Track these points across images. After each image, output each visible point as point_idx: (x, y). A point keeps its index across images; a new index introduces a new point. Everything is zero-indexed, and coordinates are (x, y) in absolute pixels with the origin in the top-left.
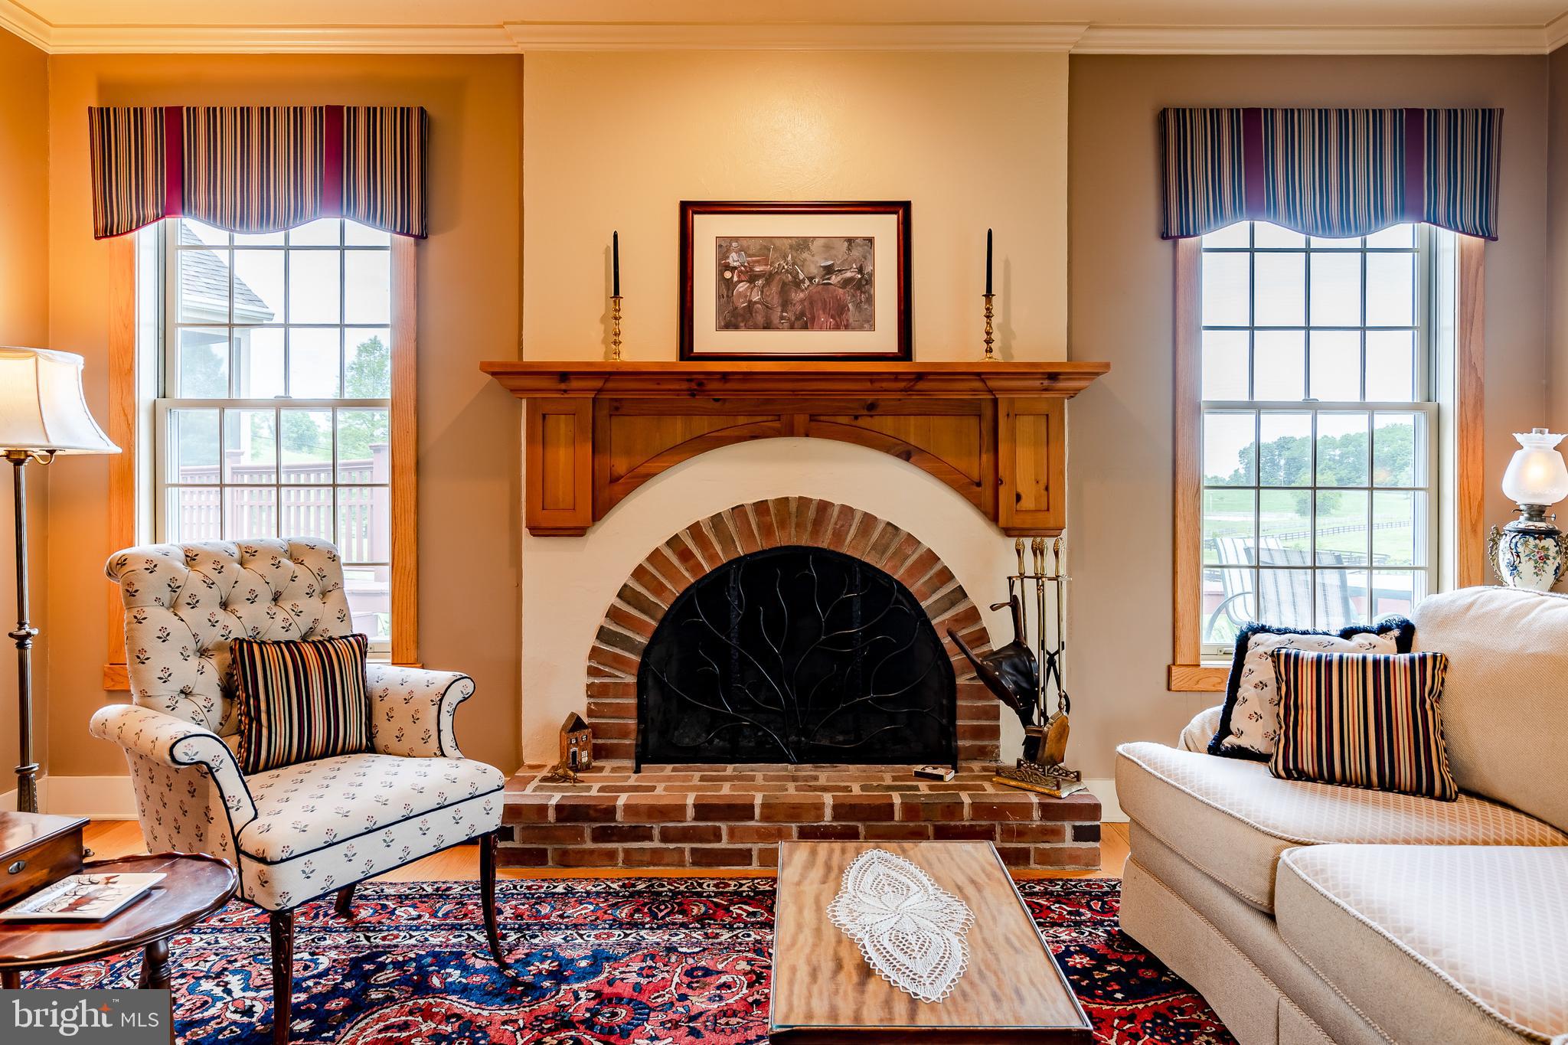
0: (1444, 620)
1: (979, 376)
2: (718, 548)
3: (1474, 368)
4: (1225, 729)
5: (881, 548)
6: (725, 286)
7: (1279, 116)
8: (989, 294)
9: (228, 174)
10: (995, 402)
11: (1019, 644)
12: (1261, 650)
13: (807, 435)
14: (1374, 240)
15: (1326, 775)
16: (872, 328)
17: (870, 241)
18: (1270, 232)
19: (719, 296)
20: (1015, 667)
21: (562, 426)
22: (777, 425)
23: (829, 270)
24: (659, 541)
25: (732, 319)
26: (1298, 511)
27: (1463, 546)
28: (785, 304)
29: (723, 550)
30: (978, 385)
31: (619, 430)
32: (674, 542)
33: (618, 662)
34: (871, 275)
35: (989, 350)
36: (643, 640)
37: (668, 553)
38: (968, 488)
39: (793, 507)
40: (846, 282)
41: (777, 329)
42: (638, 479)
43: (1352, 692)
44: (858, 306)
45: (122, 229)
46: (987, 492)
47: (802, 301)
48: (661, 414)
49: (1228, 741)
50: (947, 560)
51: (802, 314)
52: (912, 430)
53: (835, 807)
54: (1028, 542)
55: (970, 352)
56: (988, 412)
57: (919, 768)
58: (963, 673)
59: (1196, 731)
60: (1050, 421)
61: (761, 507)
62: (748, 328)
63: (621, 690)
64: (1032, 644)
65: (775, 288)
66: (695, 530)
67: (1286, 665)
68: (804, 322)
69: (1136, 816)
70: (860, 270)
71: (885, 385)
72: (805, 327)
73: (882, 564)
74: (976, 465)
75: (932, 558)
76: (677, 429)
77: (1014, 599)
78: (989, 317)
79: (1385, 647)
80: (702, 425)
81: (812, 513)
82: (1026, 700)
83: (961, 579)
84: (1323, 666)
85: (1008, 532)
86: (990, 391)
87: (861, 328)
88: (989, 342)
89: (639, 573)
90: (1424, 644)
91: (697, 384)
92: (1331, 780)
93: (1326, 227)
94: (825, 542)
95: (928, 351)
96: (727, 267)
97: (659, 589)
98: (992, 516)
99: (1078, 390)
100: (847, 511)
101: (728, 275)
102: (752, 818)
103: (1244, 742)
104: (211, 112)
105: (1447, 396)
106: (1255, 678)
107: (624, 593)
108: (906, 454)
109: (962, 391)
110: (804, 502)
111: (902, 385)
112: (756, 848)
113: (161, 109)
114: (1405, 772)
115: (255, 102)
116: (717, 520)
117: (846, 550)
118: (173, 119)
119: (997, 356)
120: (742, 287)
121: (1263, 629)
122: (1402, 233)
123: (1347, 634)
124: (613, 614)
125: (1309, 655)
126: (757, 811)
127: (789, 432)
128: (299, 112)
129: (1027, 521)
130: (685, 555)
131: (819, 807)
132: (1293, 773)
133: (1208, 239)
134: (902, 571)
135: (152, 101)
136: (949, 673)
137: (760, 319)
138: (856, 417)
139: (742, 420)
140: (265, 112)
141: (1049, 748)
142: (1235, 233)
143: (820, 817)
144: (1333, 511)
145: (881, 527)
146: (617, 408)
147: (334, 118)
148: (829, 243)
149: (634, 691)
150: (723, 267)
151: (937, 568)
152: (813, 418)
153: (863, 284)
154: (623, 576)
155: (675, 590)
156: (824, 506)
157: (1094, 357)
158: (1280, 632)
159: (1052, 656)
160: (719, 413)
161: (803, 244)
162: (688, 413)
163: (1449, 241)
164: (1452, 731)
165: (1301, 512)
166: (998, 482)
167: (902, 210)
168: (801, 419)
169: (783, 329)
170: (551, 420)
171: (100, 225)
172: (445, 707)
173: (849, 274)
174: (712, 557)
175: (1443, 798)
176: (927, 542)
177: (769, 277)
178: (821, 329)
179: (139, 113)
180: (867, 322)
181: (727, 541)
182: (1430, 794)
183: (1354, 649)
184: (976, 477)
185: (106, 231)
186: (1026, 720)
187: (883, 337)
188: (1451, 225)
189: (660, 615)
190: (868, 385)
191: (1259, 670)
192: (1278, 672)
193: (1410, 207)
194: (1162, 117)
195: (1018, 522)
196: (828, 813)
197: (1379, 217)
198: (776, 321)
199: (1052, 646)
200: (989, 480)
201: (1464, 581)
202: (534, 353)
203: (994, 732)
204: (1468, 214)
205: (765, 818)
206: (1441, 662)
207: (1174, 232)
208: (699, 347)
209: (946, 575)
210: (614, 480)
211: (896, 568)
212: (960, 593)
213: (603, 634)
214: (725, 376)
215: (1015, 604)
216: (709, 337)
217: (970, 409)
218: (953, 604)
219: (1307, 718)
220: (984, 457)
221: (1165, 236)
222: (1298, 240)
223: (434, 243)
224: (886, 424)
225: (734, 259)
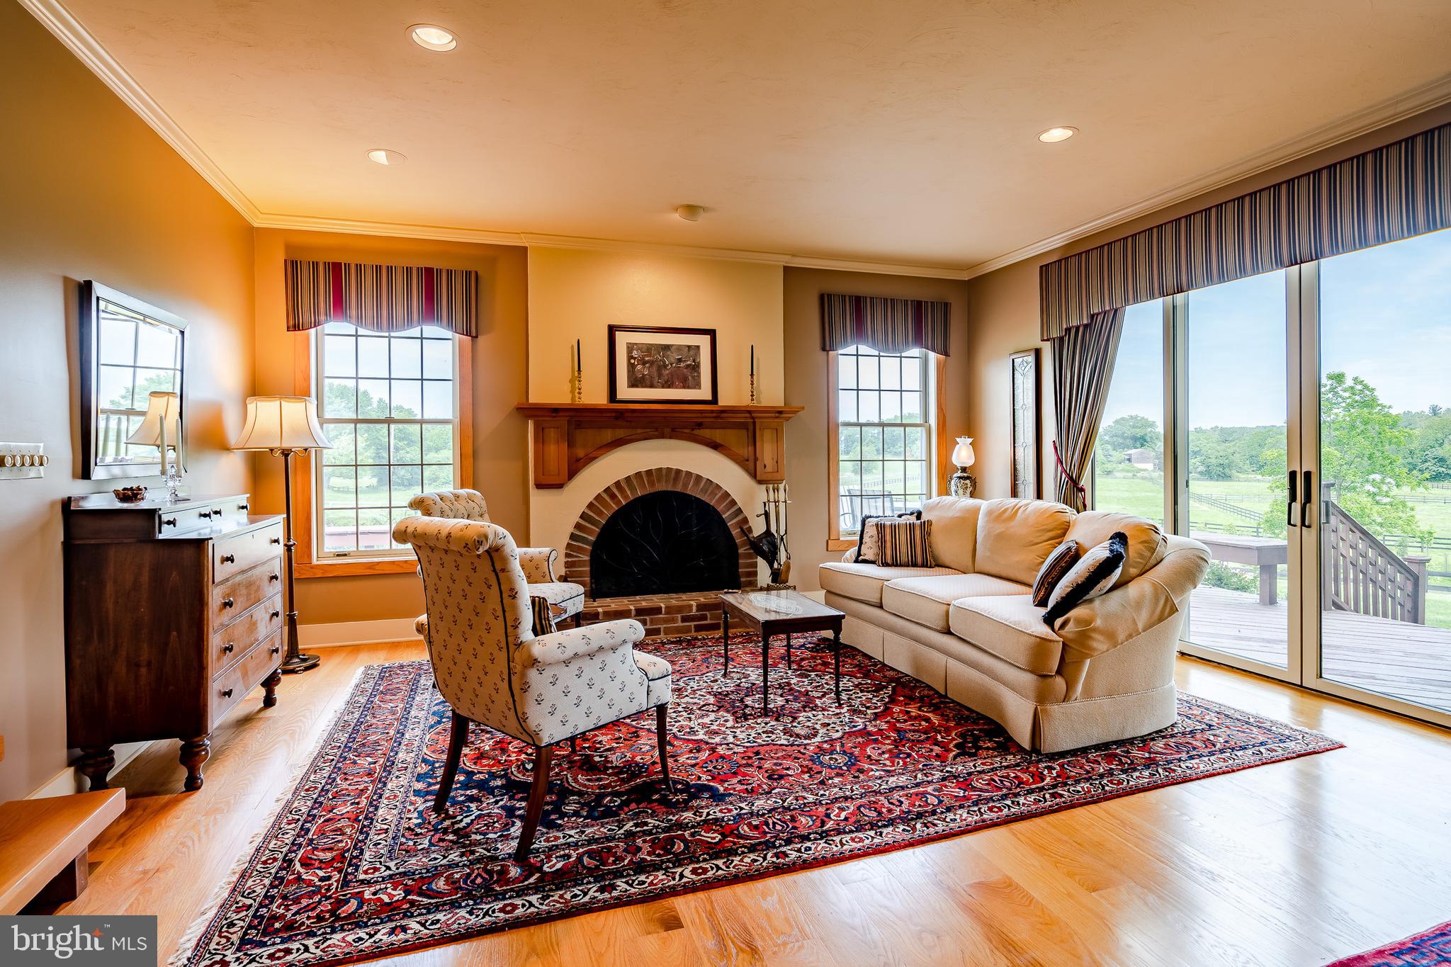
0: (930, 508)
1: (749, 412)
2: (629, 493)
3: (942, 409)
4: (859, 554)
5: (704, 491)
6: (631, 367)
7: (868, 300)
8: (752, 374)
9: (369, 301)
10: (754, 423)
11: (768, 532)
12: (870, 524)
13: (670, 438)
14: (903, 355)
15: (895, 564)
16: (700, 388)
17: (698, 347)
18: (864, 349)
19: (629, 371)
20: (768, 542)
21: (552, 434)
22: (656, 433)
23: (680, 360)
24: (600, 490)
25: (634, 382)
26: (853, 471)
27: (939, 484)
28: (660, 376)
29: (631, 493)
30: (747, 415)
31: (580, 436)
32: (607, 490)
33: (580, 550)
34: (699, 363)
35: (752, 400)
36: (592, 538)
37: (605, 496)
38: (742, 462)
39: (664, 472)
40: (688, 366)
41: (656, 387)
42: (590, 459)
43: (903, 537)
44: (693, 377)
45: (305, 327)
46: (751, 464)
47: (667, 375)
48: (600, 428)
49: (860, 558)
50: (734, 496)
51: (668, 381)
52: (718, 435)
53: (697, 606)
54: (771, 486)
55: (745, 401)
56: (751, 428)
57: (726, 590)
58: (742, 547)
59: (848, 557)
60: (778, 432)
61: (649, 472)
62: (643, 387)
63: (581, 563)
64: (773, 530)
65: (654, 368)
66: (618, 484)
67: (880, 528)
68: (668, 385)
69: (829, 589)
70: (694, 361)
71: (707, 415)
72: (669, 387)
73: (705, 498)
74: (745, 451)
75: (727, 495)
76: (608, 435)
77: (766, 511)
78: (752, 384)
79: (913, 519)
80: (621, 433)
81: (673, 475)
82: (771, 557)
83: (740, 504)
84: (893, 527)
85: (760, 482)
86: (753, 418)
87: (695, 388)
88: (752, 396)
89: (590, 506)
90: (925, 517)
91: (620, 415)
92: (897, 566)
93: (887, 350)
94: (679, 489)
95: (724, 401)
96: (632, 357)
97: (600, 513)
98: (754, 475)
99: (790, 418)
100: (689, 474)
101: (632, 361)
102: (661, 613)
103: (866, 558)
104: (359, 267)
105: (933, 421)
106: (869, 535)
107: (583, 516)
108: (715, 446)
109: (740, 419)
110: (669, 470)
111: (714, 415)
112: (662, 627)
113: (329, 263)
114: (919, 560)
115: (384, 263)
116: (628, 479)
117: (688, 492)
118: (336, 270)
119: (755, 403)
120: (639, 367)
121: (870, 517)
122: (916, 351)
123: (900, 516)
124: (578, 526)
125: (888, 523)
126: (663, 610)
127: (662, 436)
128: (409, 270)
129: (769, 477)
130: (613, 496)
131: (691, 606)
132: (885, 564)
133: (841, 352)
134: (714, 501)
135: (322, 258)
136: (734, 547)
137: (648, 383)
138: (693, 430)
139: (639, 431)
140: (389, 269)
141: (783, 577)
142: (851, 349)
143: (691, 611)
144: (874, 471)
145: (704, 481)
146: (579, 425)
147: (429, 276)
148: (679, 348)
149: (588, 564)
150: (630, 357)
151: (729, 499)
152: (673, 430)
153: (696, 367)
154: (582, 507)
155: (608, 514)
156: (678, 472)
157: (796, 403)
158: (877, 517)
159: (782, 537)
160: (629, 428)
161: (667, 348)
162: (614, 427)
163: (933, 356)
164: (934, 546)
165: (854, 471)
166: (756, 459)
167: (712, 333)
168: (668, 430)
169: (659, 388)
170: (546, 431)
171: (291, 323)
172: (550, 563)
173: (689, 363)
174: (626, 497)
175: (931, 567)
176: (725, 487)
177: (652, 363)
178: (677, 388)
179: (315, 265)
180: (697, 385)
181: (633, 489)
182: (927, 566)
183: (903, 520)
184: (746, 456)
185: (295, 327)
186: (771, 566)
187: (704, 393)
188: (933, 350)
189: (601, 526)
190: (700, 415)
191: (871, 531)
192: (878, 530)
193: (919, 340)
194: (822, 297)
195: (764, 478)
196: (694, 608)
197: (907, 345)
198: (656, 384)
199: (782, 532)
200: (752, 458)
201: (940, 494)
202: (534, 398)
203: (755, 574)
204: (939, 343)
205: (667, 613)
206: (930, 523)
207: (828, 348)
208: (620, 396)
209: (733, 503)
210: (578, 460)
211: (711, 500)
212: (740, 511)
213: (573, 537)
214: (634, 411)
215: (767, 515)
216: (624, 392)
217: (743, 426)
218: (737, 516)
219: (888, 545)
220: (750, 448)
221: (824, 349)
222: (877, 353)
223: (481, 339)
224: (706, 433)
225: (635, 354)
